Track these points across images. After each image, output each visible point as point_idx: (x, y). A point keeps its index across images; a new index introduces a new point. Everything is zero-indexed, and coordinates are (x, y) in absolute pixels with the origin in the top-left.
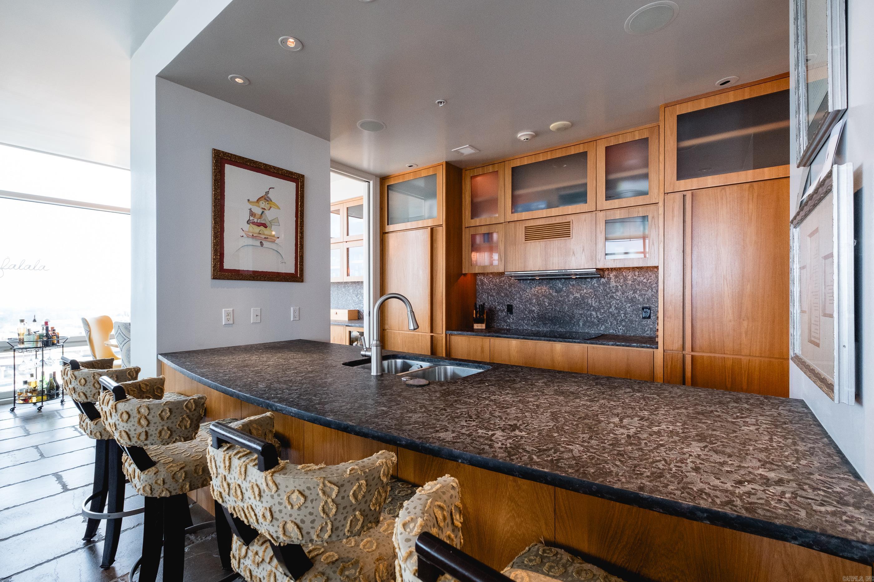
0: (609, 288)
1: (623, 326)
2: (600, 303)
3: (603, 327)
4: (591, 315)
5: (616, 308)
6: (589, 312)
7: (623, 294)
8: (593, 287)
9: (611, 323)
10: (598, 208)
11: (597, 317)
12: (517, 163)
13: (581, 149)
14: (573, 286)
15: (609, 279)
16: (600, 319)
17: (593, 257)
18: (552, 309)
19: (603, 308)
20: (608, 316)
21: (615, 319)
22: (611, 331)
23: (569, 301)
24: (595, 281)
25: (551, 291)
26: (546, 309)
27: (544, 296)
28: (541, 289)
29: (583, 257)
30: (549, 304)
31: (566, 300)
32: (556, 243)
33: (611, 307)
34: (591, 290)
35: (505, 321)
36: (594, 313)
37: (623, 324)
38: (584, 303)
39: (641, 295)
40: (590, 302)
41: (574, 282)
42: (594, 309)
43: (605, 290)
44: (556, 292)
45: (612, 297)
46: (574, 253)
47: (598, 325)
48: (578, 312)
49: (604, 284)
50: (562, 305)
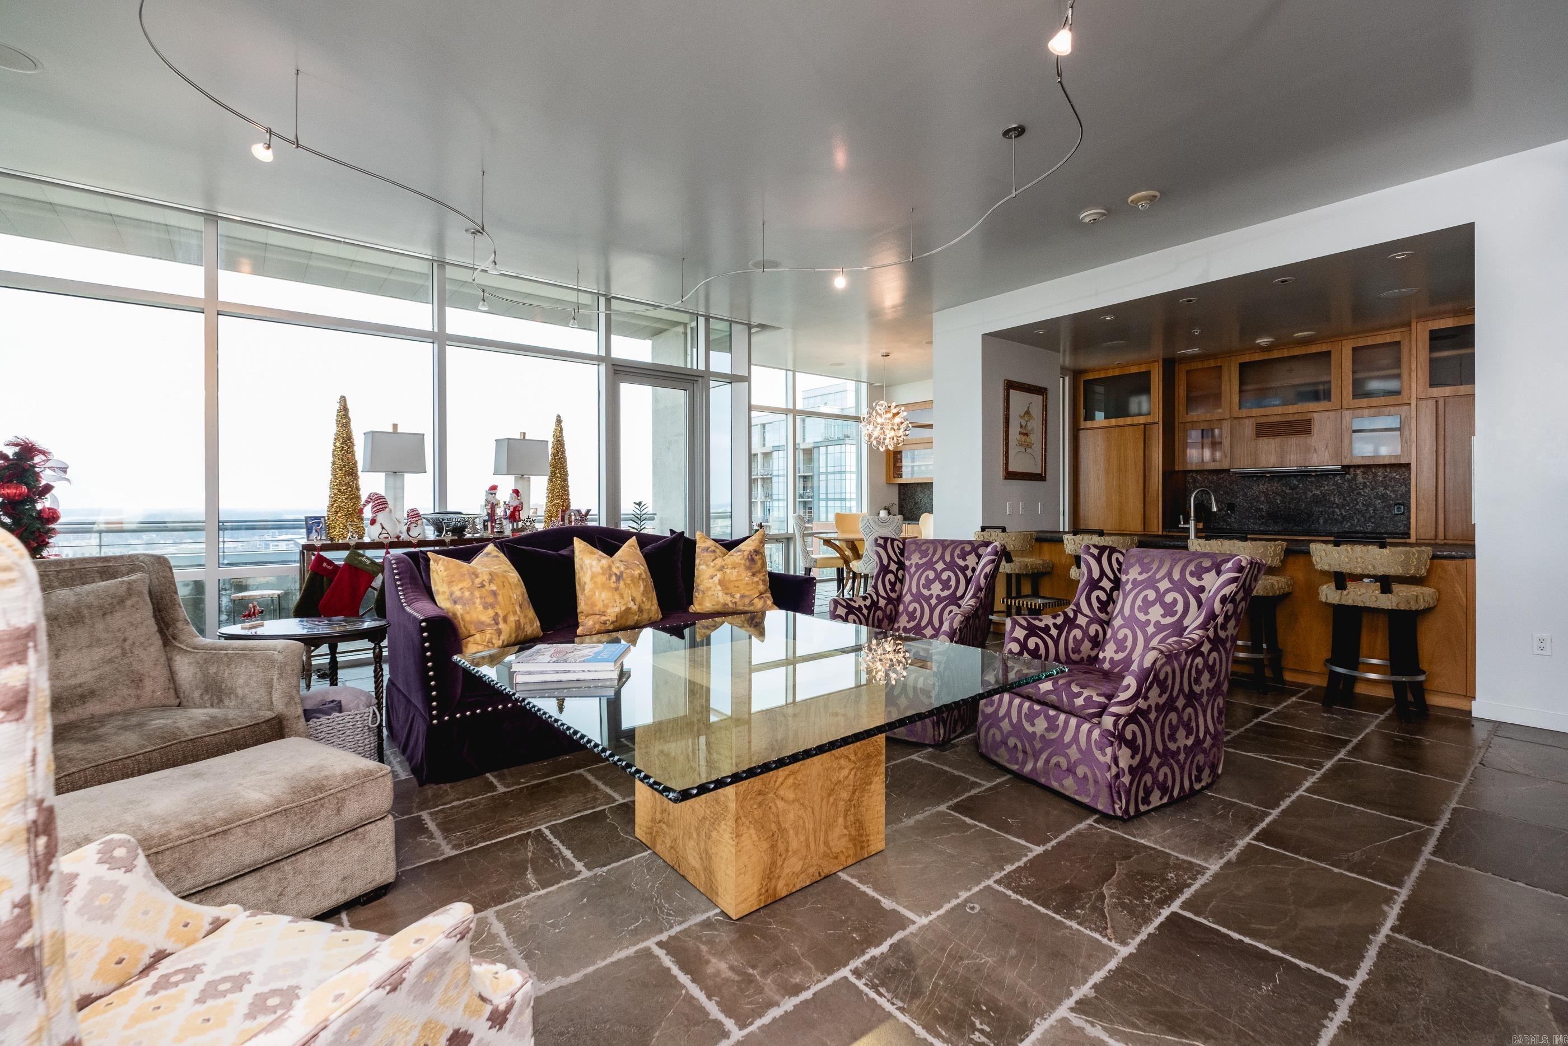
0: (1356, 484)
1: (1372, 523)
2: (1345, 500)
3: (1349, 524)
4: (1334, 512)
5: (1364, 505)
6: (1331, 510)
7: (1372, 490)
8: (1336, 484)
9: (1358, 520)
10: (1345, 406)
11: (1341, 514)
12: (1247, 359)
13: (1324, 348)
14: (1311, 482)
15: (1356, 475)
16: (1345, 516)
17: (1337, 453)
18: (1285, 507)
19: (1349, 505)
20: (1355, 514)
21: (1362, 516)
22: (1358, 528)
23: (1306, 498)
24: (1338, 478)
25: (1284, 489)
26: (1278, 507)
27: (1276, 493)
28: (1272, 486)
29: (1327, 454)
30: (1282, 502)
31: (1303, 497)
32: (1293, 441)
33: (1357, 504)
34: (1334, 487)
35: (1225, 521)
36: (1337, 510)
37: (1373, 520)
38: (1326, 500)
39: (1394, 491)
40: (1332, 499)
41: (1313, 479)
42: (1338, 506)
43: (1351, 487)
44: (1291, 488)
45: (1359, 494)
46: (1315, 450)
47: (1341, 523)
48: (1317, 509)
49: (1349, 481)
50: (1298, 502)
